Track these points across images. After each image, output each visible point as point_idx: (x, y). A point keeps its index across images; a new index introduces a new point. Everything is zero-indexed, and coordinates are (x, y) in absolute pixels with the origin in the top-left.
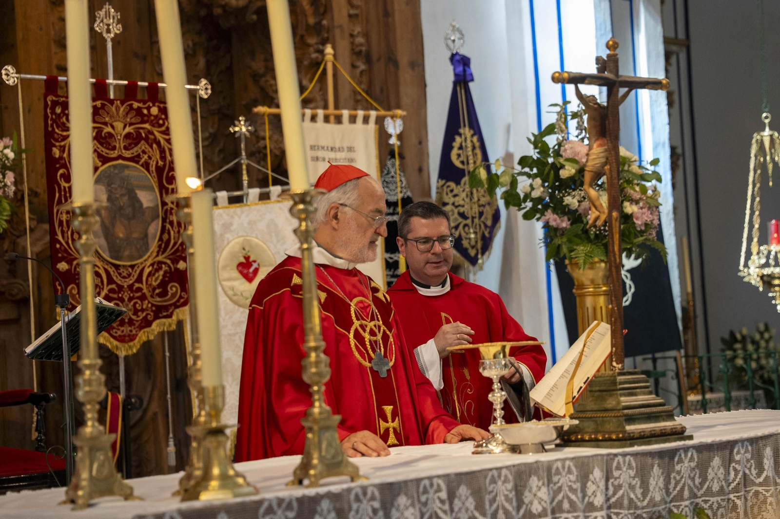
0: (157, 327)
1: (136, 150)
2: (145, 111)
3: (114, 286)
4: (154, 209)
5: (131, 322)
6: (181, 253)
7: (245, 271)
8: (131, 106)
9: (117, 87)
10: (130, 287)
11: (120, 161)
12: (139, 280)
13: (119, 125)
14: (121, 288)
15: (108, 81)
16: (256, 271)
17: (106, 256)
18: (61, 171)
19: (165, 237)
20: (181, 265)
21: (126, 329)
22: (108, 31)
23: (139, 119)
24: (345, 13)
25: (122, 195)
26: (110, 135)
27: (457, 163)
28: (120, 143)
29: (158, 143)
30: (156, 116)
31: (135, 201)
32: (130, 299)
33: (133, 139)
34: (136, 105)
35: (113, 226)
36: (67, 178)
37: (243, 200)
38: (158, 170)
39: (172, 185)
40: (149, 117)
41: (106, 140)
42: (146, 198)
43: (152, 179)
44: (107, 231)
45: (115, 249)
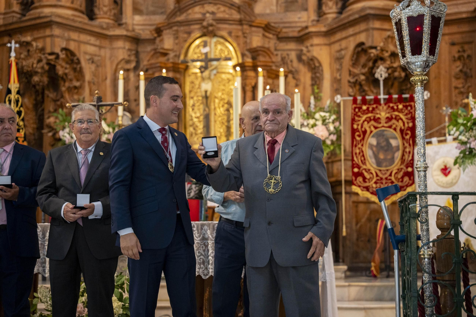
0: (400, 194)
1: (390, 124)
2: (395, 107)
3: (378, 178)
4: (398, 146)
6: (411, 164)
7: (444, 172)
8: (389, 106)
9: (384, 99)
10: (386, 179)
11: (383, 128)
12: (390, 175)
13: (383, 114)
14: (381, 179)
15: (379, 97)
16: (449, 172)
17: (375, 166)
18: (357, 133)
19: (404, 158)
20: (410, 169)
22: (381, 77)
23: (392, 110)
25: (383, 142)
26: (379, 118)
28: (383, 121)
29: (402, 119)
30: (402, 109)
31: (389, 144)
32: (386, 183)
33: (389, 119)
34: (391, 105)
35: (378, 153)
36: (359, 136)
37: (445, 141)
38: (402, 131)
39: (408, 137)
40: (397, 110)
41: (377, 120)
42: (394, 143)
43: (398, 134)
44: (376, 156)
45: (379, 163)
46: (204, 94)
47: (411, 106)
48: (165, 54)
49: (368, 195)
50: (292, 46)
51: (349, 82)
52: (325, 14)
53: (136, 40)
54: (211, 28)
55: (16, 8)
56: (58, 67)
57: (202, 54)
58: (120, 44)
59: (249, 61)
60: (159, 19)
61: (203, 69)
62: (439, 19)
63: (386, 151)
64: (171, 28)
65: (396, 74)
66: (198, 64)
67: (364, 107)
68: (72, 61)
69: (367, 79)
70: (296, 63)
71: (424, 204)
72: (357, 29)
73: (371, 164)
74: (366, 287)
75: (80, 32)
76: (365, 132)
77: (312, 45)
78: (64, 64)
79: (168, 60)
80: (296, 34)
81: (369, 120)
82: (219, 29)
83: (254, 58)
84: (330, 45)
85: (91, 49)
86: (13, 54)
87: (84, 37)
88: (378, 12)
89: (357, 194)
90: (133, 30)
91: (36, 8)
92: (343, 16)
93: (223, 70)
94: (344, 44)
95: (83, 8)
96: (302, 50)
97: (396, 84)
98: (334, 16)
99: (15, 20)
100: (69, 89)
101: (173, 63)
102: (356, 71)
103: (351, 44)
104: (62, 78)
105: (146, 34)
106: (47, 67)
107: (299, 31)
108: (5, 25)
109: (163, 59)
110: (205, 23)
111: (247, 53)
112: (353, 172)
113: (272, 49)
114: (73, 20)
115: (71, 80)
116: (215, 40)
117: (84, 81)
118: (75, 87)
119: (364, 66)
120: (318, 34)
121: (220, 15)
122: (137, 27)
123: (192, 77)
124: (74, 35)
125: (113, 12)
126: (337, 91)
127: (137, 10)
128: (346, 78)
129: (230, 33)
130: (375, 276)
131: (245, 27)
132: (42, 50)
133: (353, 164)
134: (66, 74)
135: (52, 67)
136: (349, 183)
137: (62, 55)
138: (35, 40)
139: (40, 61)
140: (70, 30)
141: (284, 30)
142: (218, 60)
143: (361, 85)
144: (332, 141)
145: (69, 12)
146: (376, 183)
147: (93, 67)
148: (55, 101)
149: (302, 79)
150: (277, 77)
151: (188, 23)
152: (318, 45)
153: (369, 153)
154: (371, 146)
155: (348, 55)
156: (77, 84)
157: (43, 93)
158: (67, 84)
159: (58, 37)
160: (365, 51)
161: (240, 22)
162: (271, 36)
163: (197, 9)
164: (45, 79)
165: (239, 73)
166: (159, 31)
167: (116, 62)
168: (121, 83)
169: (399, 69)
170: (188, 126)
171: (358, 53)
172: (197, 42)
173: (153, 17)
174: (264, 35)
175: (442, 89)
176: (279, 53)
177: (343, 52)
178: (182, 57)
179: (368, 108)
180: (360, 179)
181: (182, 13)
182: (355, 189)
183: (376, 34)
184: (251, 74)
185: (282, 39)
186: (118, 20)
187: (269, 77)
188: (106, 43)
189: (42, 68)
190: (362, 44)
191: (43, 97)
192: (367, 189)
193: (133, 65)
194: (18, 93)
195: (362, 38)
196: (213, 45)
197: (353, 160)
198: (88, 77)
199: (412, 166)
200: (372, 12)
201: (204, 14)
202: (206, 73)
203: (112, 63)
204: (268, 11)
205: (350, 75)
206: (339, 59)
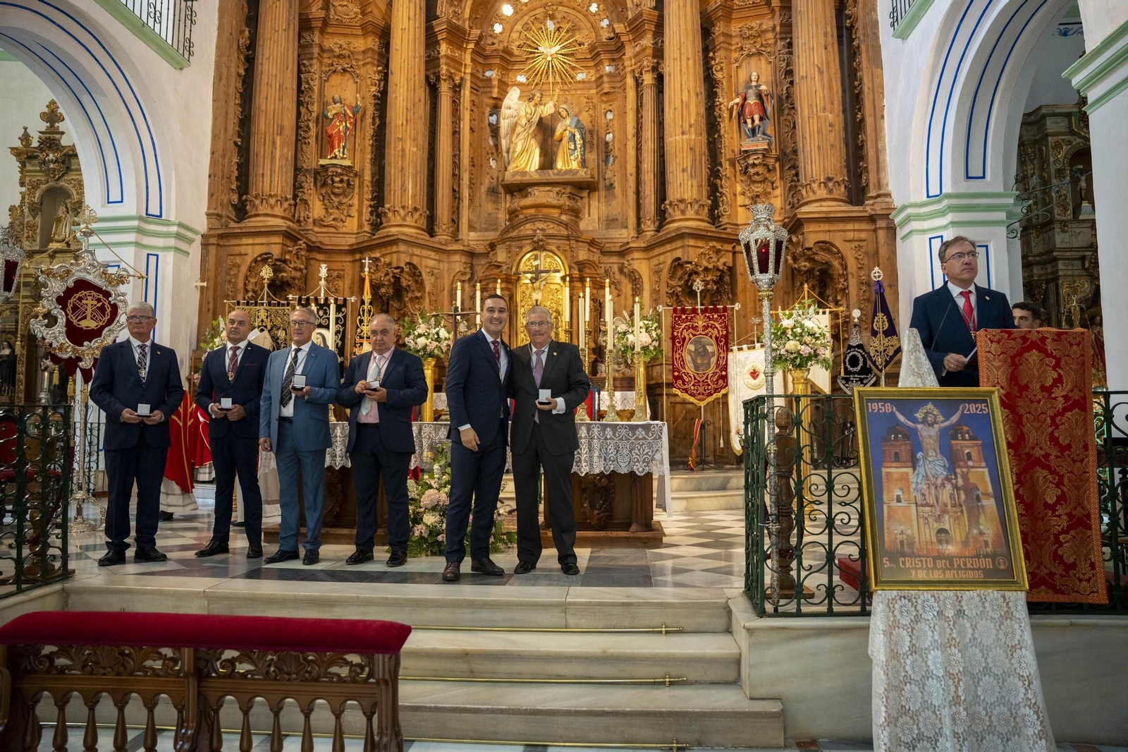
0: (715, 396)
1: (706, 332)
2: (711, 317)
3: (696, 381)
4: (714, 352)
5: (703, 394)
6: (725, 368)
7: (753, 375)
8: (705, 316)
9: (701, 309)
10: (703, 381)
11: (700, 336)
12: (707, 378)
13: (700, 323)
14: (699, 381)
15: (696, 308)
16: (757, 375)
17: (693, 370)
18: (677, 340)
20: (724, 373)
21: (701, 396)
22: (698, 289)
23: (708, 320)
24: (855, 267)
25: (701, 348)
26: (697, 326)
27: (876, 328)
28: (700, 329)
29: (717, 328)
30: (717, 319)
31: (706, 350)
32: (703, 385)
33: (705, 327)
34: (707, 314)
35: (696, 358)
36: (679, 343)
37: (754, 348)
38: (717, 338)
39: (722, 344)
40: (713, 319)
41: (695, 328)
42: (710, 349)
43: (713, 342)
44: (694, 361)
45: (697, 368)
46: (535, 303)
47: (724, 316)
48: (499, 267)
49: (686, 396)
50: (614, 259)
51: (667, 293)
52: (644, 231)
53: (471, 254)
54: (541, 243)
55: (367, 228)
56: (402, 280)
57: (532, 266)
58: (457, 258)
59: (576, 272)
60: (492, 236)
61: (533, 281)
62: (782, 242)
63: (703, 356)
64: (504, 243)
65: (709, 287)
66: (529, 276)
67: (684, 317)
68: (415, 273)
69: (683, 291)
70: (618, 276)
71: (770, 406)
72: (674, 245)
73: (690, 368)
74: (687, 479)
75: (423, 248)
76: (684, 339)
77: (633, 259)
78: (407, 277)
79: (501, 272)
80: (618, 249)
81: (687, 328)
82: (549, 244)
83: (580, 270)
84: (649, 259)
85: (431, 263)
86: (367, 269)
87: (425, 253)
88: (692, 232)
89: (677, 395)
90: (469, 246)
91: (385, 228)
92: (660, 234)
93: (552, 281)
94: (662, 258)
95: (424, 227)
96: (623, 264)
97: (708, 296)
98: (652, 233)
99: (366, 238)
100: (411, 299)
101: (505, 274)
102: (673, 283)
103: (669, 259)
104: (406, 289)
105: (480, 248)
106: (392, 280)
107: (621, 247)
108: (357, 244)
109: (496, 271)
110: (535, 239)
111: (574, 265)
112: (674, 375)
113: (597, 262)
114: (416, 238)
115: (413, 291)
116: (544, 254)
117: (425, 292)
118: (417, 298)
119: (680, 279)
120: (638, 249)
121: (549, 232)
122: (471, 242)
123: (524, 287)
124: (417, 251)
125: (451, 229)
126: (656, 301)
127: (471, 228)
128: (664, 289)
129: (558, 248)
130: (692, 469)
131: (572, 242)
132: (389, 264)
133: (673, 368)
134: (409, 286)
135: (397, 280)
136: (670, 385)
137: (406, 270)
138: (383, 256)
139: (387, 274)
140: (413, 246)
141: (607, 245)
142: (547, 272)
143: (677, 296)
144: (655, 346)
145: (413, 231)
146: (694, 385)
147: (433, 279)
148: (399, 310)
149: (624, 291)
150: (603, 287)
151: (520, 238)
152: (638, 259)
153: (688, 358)
154: (690, 352)
155: (666, 267)
156: (419, 295)
157: (388, 303)
158: (410, 295)
159: (403, 253)
160: (681, 265)
161: (568, 238)
162: (595, 250)
163: (528, 226)
164: (391, 291)
165: (567, 284)
166: (492, 246)
167: (453, 275)
168: (459, 293)
169: (711, 283)
170: (519, 332)
171: (675, 266)
172: (528, 256)
173: (486, 234)
174: (589, 249)
175: (748, 300)
176: (603, 266)
177: (661, 266)
178: (514, 269)
179: (687, 317)
180: (680, 382)
181: (514, 230)
182: (675, 391)
183: (691, 250)
184: (578, 284)
185: (604, 253)
186: (455, 237)
187: (594, 288)
188: (444, 257)
189: (389, 280)
190: (679, 259)
191: (388, 307)
192: (686, 391)
193: (468, 276)
194: (371, 303)
195: (678, 254)
196: (542, 259)
197: (673, 365)
198: (428, 288)
199: (726, 371)
200: (687, 231)
201: (535, 231)
202: (537, 284)
203: (449, 275)
204: (590, 228)
205: (668, 286)
206: (658, 272)
